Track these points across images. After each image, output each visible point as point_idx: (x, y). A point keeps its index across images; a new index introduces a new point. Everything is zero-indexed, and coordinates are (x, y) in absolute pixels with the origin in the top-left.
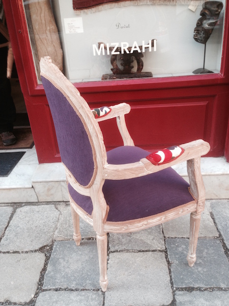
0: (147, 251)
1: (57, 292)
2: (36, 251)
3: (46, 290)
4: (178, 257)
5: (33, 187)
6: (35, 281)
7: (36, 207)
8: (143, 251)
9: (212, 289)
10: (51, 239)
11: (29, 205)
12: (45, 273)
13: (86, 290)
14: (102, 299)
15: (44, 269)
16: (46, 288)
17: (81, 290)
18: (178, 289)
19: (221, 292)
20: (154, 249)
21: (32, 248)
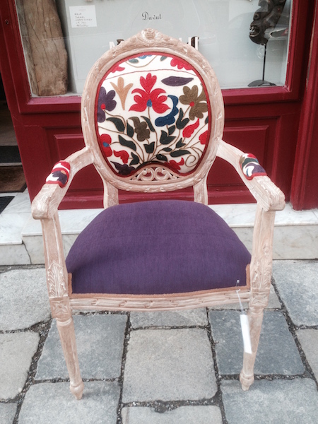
0: (182, 327)
1: (55, 384)
2: (26, 330)
3: (40, 382)
4: (226, 335)
5: (23, 243)
6: (23, 369)
7: (28, 271)
8: (177, 328)
9: (272, 377)
10: (48, 314)
11: (18, 269)
12: (38, 359)
13: (97, 380)
14: (119, 392)
15: (38, 354)
16: (39, 379)
17: (90, 380)
18: (224, 377)
19: (284, 381)
20: (193, 324)
21: (20, 326)
